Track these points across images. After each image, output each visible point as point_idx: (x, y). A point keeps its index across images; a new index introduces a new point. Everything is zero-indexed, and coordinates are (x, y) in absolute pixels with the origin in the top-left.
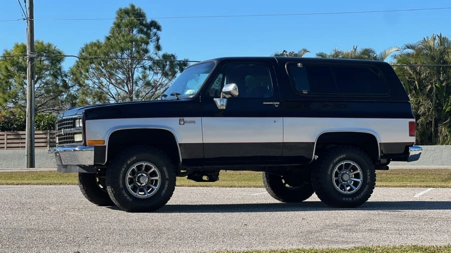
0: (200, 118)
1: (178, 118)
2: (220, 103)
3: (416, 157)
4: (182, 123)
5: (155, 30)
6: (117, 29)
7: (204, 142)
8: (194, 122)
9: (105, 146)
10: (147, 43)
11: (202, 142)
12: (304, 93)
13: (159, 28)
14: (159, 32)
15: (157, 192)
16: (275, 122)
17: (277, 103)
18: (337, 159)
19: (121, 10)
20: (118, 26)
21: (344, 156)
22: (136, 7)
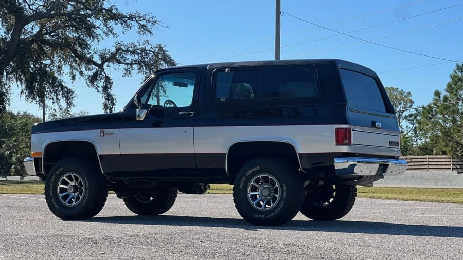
0: (118, 129)
2: (141, 114)
4: (102, 134)
7: (122, 153)
8: (112, 134)
11: (119, 153)
12: (221, 100)
16: (185, 131)
17: (192, 112)
18: (250, 172)
21: (258, 168)
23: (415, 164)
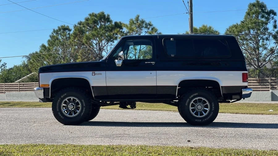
1: (92, 72)
2: (118, 63)
3: (248, 95)
4: (94, 74)
5: (273, 16)
6: (249, 16)
7: (107, 85)
8: (101, 74)
9: (49, 88)
10: (267, 24)
12: (172, 56)
13: (275, 14)
14: (275, 17)
15: (79, 114)
16: (151, 73)
17: (153, 62)
18: (192, 96)
19: (251, 4)
20: (248, 14)
21: (197, 94)
22: (260, 2)
23: (26, 87)
